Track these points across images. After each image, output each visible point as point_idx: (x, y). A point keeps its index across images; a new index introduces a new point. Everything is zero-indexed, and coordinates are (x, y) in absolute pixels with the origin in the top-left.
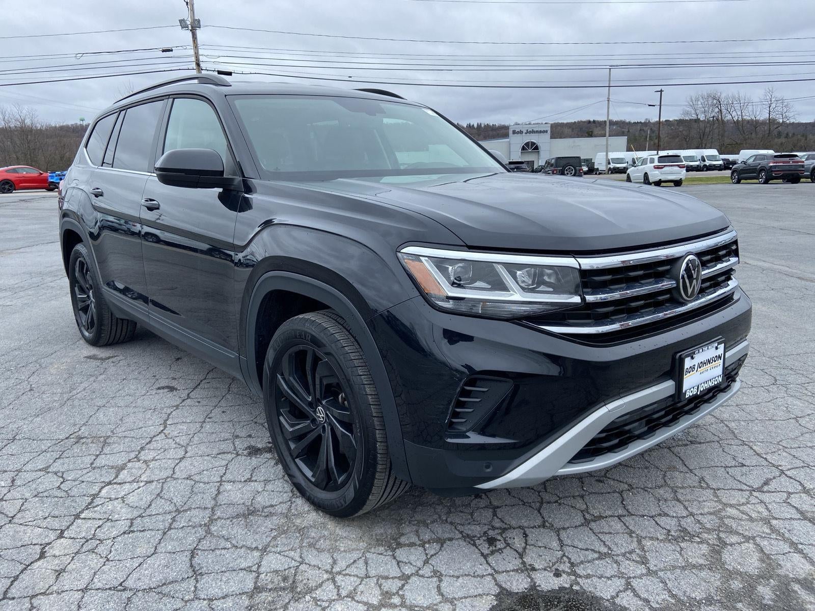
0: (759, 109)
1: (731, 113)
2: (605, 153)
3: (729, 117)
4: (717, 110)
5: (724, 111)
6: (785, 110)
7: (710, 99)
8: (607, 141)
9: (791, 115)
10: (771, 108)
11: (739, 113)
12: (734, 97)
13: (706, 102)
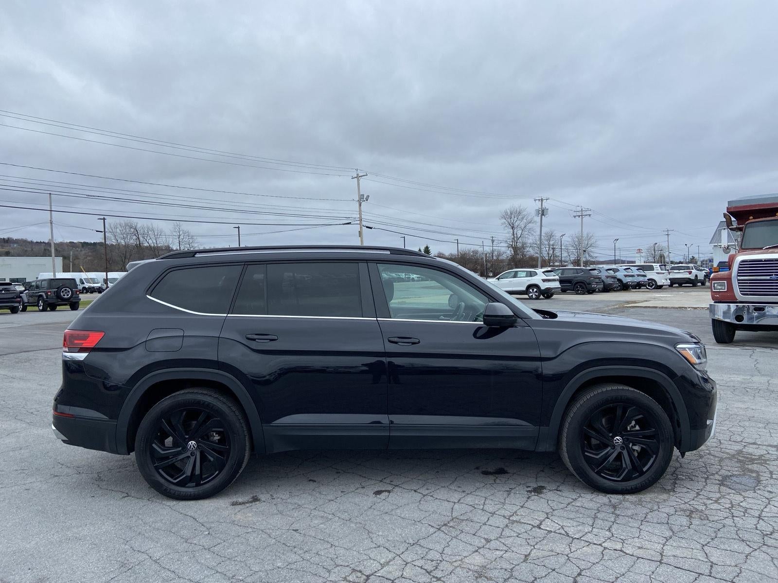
0: (171, 240)
1: (148, 241)
2: (52, 273)
3: (146, 244)
4: (135, 237)
5: (141, 239)
6: (191, 241)
7: (127, 227)
8: (53, 261)
9: (196, 245)
10: (180, 239)
11: (155, 241)
12: (148, 228)
13: (124, 231)
